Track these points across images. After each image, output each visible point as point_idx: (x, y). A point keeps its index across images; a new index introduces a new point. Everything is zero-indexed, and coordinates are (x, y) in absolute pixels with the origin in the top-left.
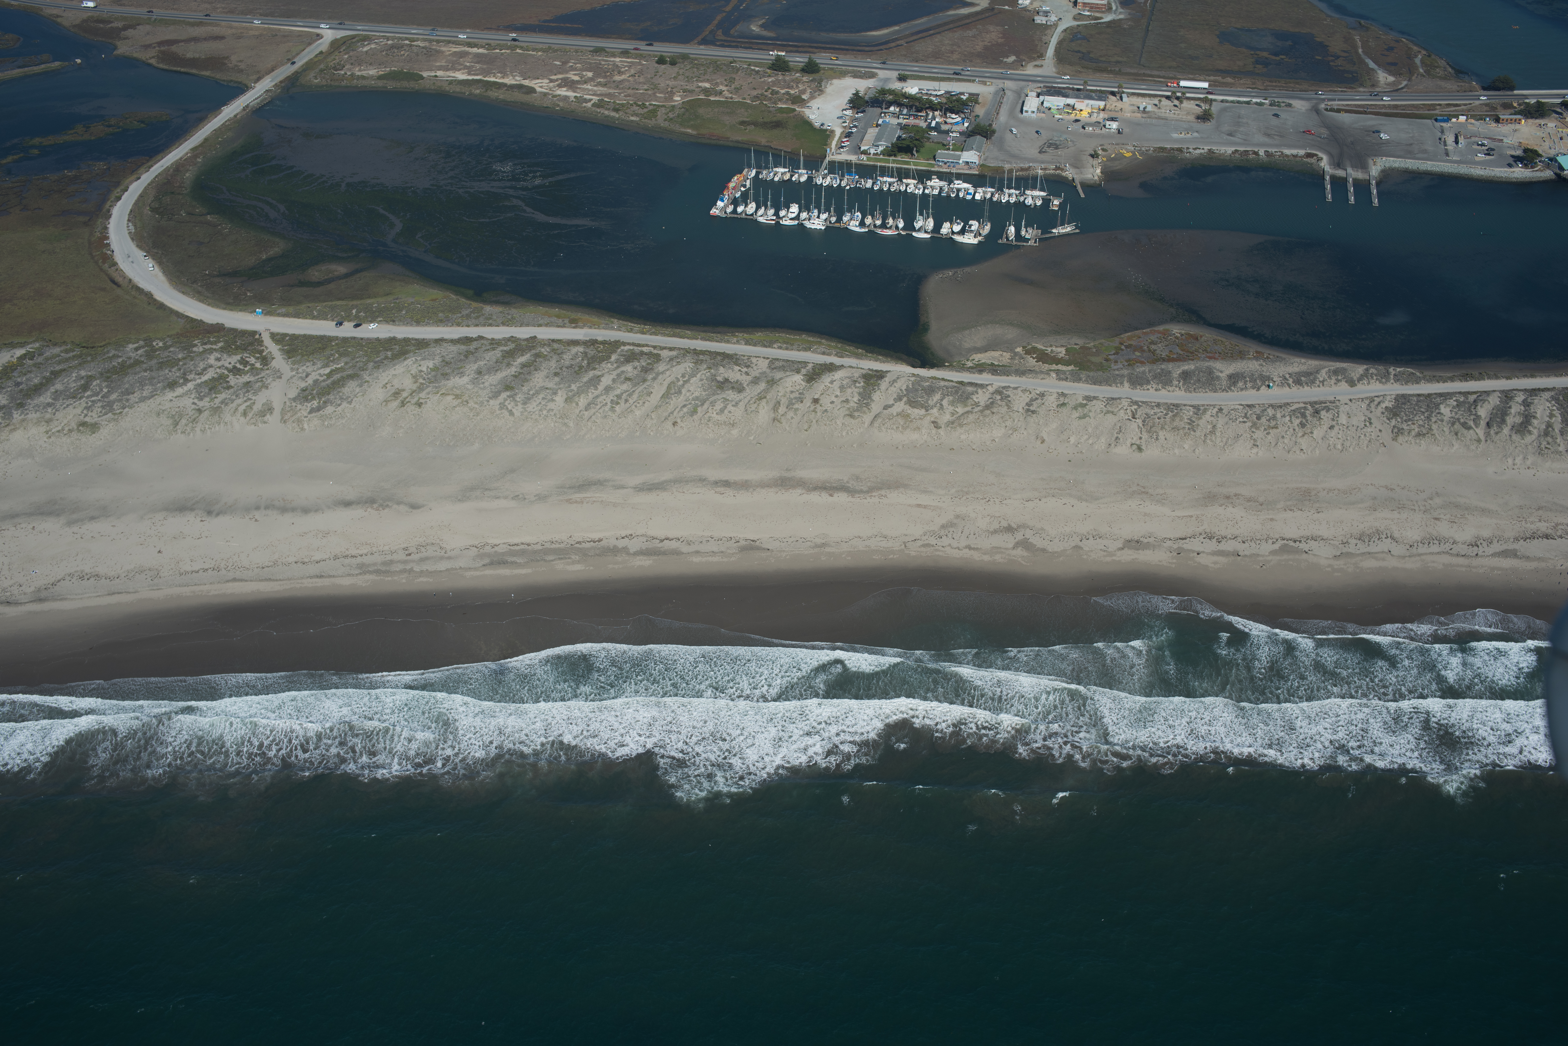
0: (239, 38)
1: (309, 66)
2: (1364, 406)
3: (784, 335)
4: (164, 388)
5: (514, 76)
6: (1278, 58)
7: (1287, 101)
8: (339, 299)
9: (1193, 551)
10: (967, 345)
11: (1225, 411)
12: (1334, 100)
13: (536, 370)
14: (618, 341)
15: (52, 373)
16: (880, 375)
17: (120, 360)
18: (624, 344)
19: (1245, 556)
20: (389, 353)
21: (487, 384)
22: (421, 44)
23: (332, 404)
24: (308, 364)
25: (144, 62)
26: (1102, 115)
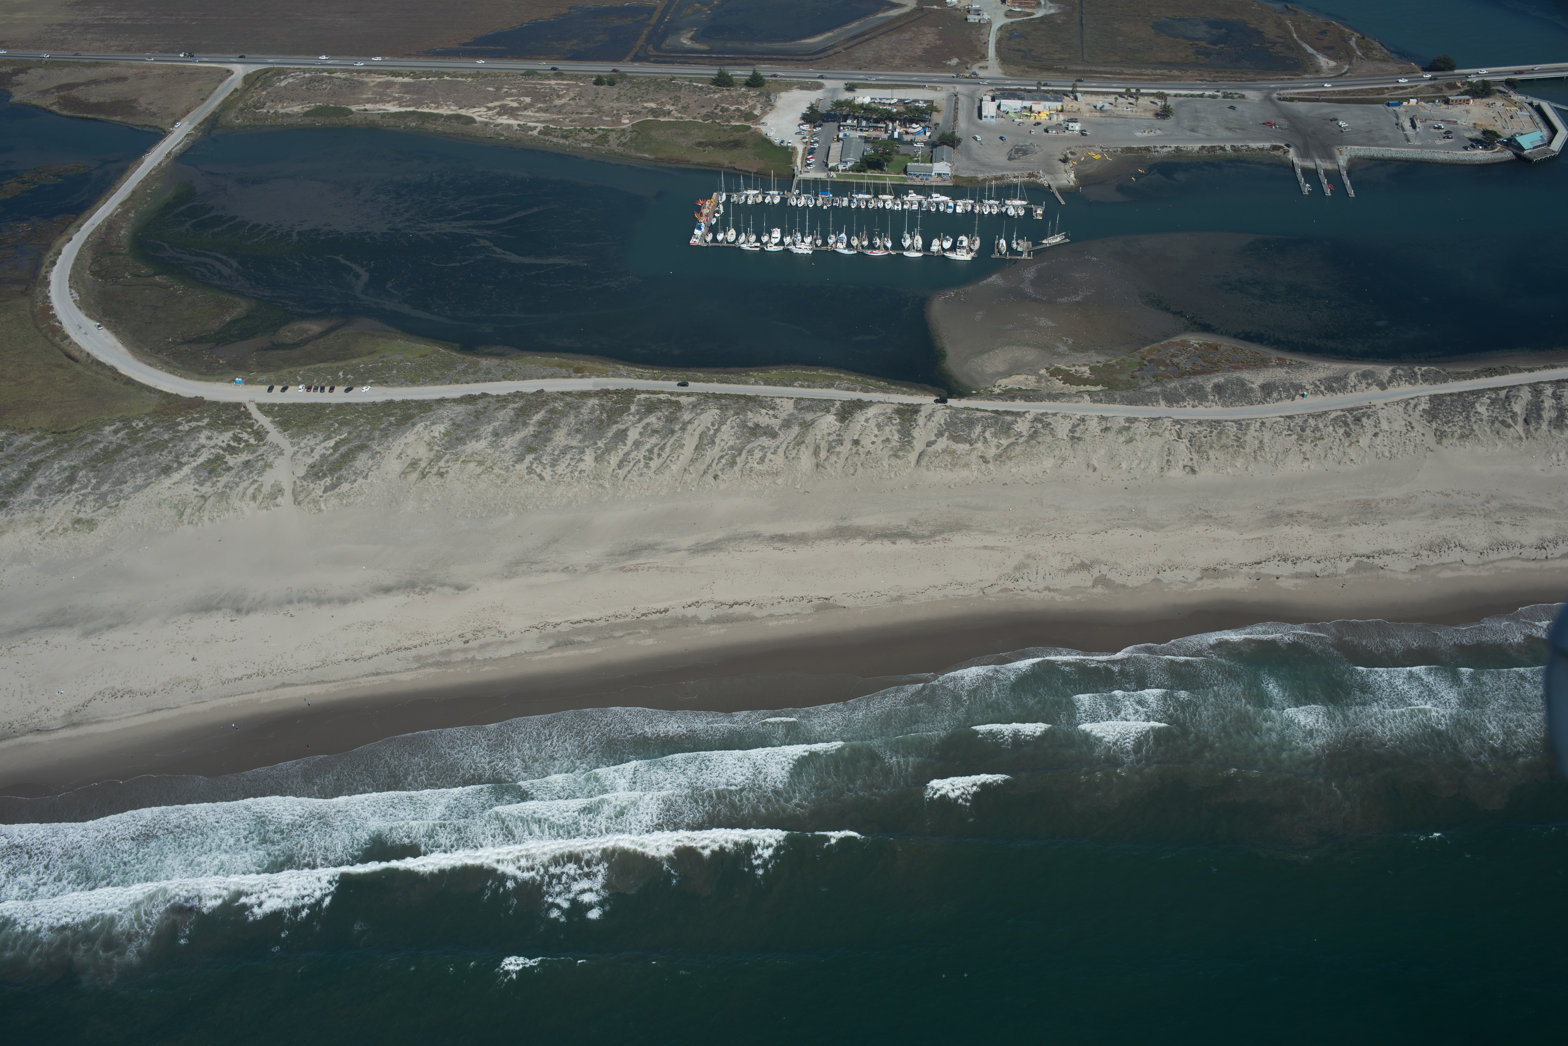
0: (144, 77)
1: (226, 105)
2: (1401, 409)
3: (799, 371)
4: (158, 475)
5: (448, 106)
6: (1217, 48)
7: (1239, 92)
8: (322, 361)
9: (1272, 576)
10: (990, 370)
11: (1268, 424)
12: (1287, 88)
13: (555, 427)
14: (632, 390)
15: (30, 465)
16: (915, 410)
17: (101, 446)
18: (638, 392)
19: (1324, 577)
20: (392, 419)
21: (507, 447)
22: (343, 76)
23: (346, 480)
24: (308, 437)
25: (44, 109)
26: (1062, 117)
